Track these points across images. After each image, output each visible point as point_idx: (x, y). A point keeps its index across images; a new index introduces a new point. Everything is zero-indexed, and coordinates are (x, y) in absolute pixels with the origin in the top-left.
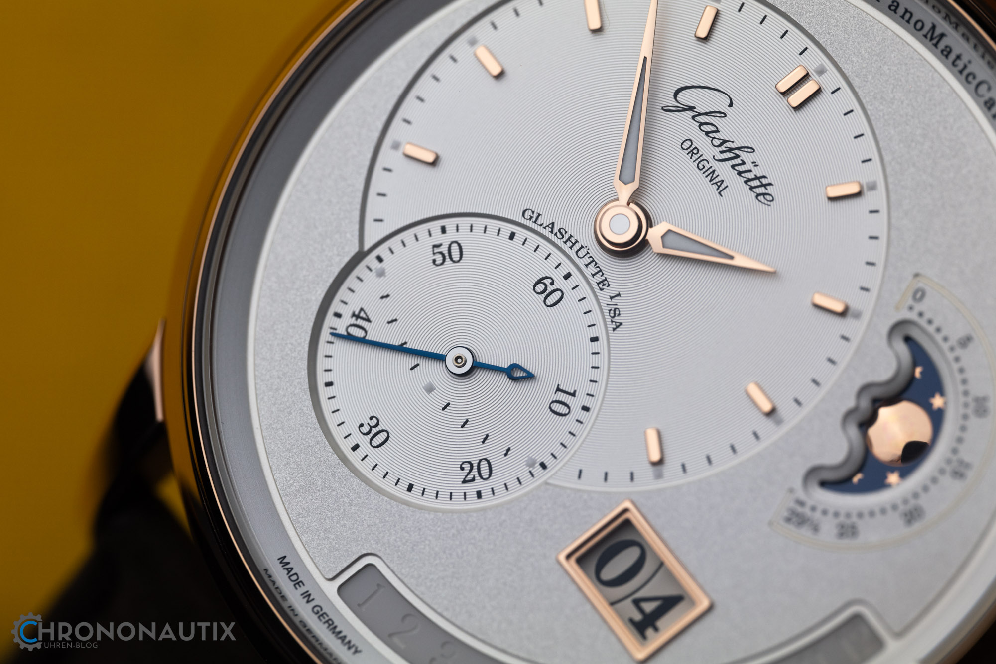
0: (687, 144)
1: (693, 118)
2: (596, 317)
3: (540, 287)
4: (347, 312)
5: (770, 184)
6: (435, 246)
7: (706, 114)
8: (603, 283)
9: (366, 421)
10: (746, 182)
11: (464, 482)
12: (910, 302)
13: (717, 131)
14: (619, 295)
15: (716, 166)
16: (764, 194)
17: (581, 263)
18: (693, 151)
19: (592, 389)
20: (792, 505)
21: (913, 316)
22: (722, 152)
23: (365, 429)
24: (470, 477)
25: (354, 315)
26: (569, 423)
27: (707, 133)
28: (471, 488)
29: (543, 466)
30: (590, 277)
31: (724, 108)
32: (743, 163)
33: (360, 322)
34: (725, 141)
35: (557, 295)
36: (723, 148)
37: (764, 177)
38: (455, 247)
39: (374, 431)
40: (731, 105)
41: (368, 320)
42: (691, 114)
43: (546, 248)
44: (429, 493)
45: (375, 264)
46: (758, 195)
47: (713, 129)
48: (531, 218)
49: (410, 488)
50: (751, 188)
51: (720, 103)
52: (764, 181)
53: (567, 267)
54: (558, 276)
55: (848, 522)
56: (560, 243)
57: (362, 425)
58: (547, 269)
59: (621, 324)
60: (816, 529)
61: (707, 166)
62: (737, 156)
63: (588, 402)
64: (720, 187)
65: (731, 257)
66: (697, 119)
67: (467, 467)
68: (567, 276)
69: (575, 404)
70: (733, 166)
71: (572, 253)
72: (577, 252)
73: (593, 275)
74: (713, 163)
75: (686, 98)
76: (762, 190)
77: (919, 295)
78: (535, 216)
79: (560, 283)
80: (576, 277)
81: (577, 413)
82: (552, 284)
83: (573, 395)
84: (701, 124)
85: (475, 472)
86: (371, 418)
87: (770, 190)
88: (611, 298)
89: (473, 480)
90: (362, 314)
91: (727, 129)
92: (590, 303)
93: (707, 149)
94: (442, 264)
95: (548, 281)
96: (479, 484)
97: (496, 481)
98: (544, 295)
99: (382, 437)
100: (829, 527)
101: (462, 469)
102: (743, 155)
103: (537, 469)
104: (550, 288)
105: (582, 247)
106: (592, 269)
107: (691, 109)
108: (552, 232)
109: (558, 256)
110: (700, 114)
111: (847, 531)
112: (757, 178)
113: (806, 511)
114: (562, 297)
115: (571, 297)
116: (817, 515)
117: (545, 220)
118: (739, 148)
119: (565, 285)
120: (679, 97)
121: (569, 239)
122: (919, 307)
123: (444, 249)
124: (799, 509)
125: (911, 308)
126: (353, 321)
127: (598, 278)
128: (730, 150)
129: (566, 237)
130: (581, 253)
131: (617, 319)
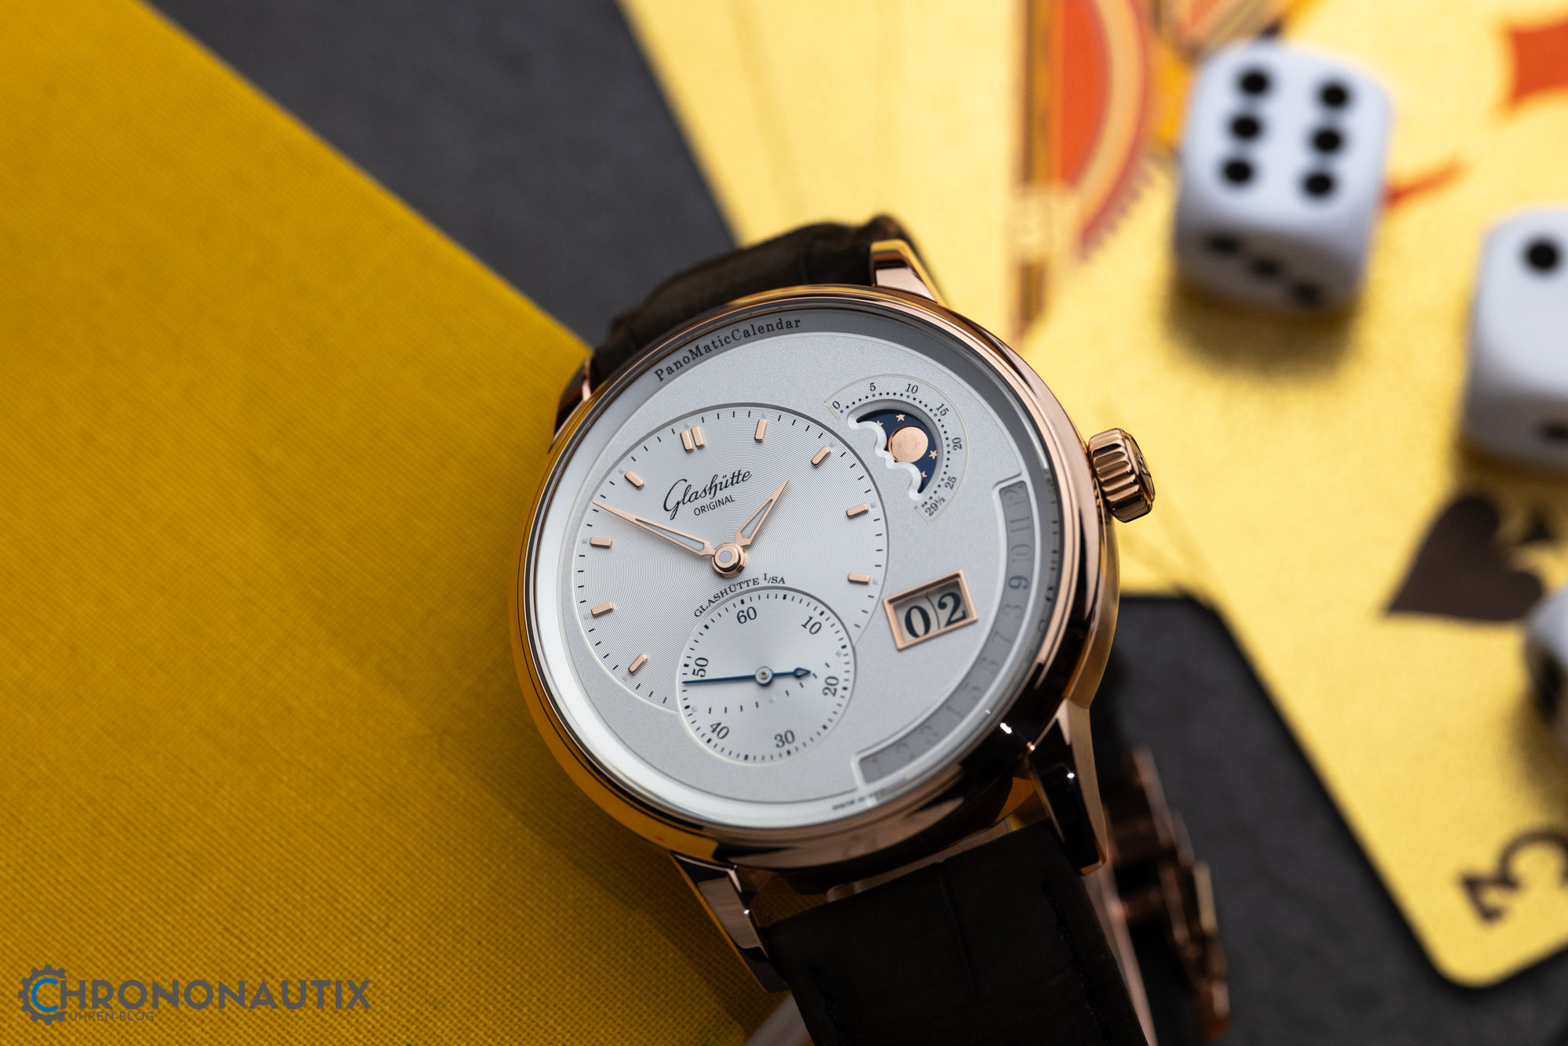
0: (697, 512)
1: (684, 504)
2: (772, 593)
3: (742, 619)
4: (709, 735)
5: (739, 471)
6: (694, 673)
7: (685, 496)
8: (755, 581)
9: (776, 742)
10: (732, 485)
11: (834, 694)
12: (838, 411)
13: (697, 492)
14: (765, 575)
15: (716, 498)
16: (744, 476)
17: (738, 590)
18: (702, 509)
19: (812, 606)
20: (923, 510)
21: (847, 411)
22: (710, 493)
23: (781, 744)
24: (833, 691)
25: (713, 731)
26: (826, 625)
27: (696, 498)
28: (840, 692)
29: (844, 647)
30: (749, 588)
31: (687, 484)
32: (721, 483)
33: (718, 729)
34: (705, 490)
35: (751, 611)
36: (708, 492)
37: (734, 473)
38: (699, 662)
39: (784, 739)
40: (686, 481)
41: (719, 724)
42: (681, 505)
43: (721, 610)
44: (833, 717)
45: (689, 711)
46: (743, 480)
47: (695, 494)
48: (701, 612)
49: (825, 727)
50: (737, 482)
51: (683, 486)
52: (736, 474)
53: (737, 601)
54: (740, 607)
55: (946, 481)
56: (722, 599)
57: (778, 746)
58: (734, 612)
59: (782, 578)
60: (943, 500)
61: (714, 503)
62: (716, 485)
63: (819, 611)
64: (729, 500)
65: (772, 500)
66: (685, 501)
67: (826, 691)
68: (742, 602)
69: (817, 618)
70: (721, 489)
71: (731, 594)
72: (731, 591)
73: (748, 586)
74: (713, 500)
75: (671, 505)
76: (741, 477)
77: (837, 406)
78: (700, 609)
79: (744, 608)
80: (746, 597)
81: (822, 619)
82: (743, 612)
83: (811, 618)
84: (689, 500)
85: (831, 688)
86: (776, 738)
87: (742, 473)
88: (765, 579)
89: (835, 690)
90: (714, 727)
91: (698, 486)
92: (763, 593)
93: (705, 501)
94: (705, 671)
95: (741, 614)
96: (839, 687)
97: (841, 677)
98: (748, 618)
99: (789, 736)
100: (944, 492)
101: (826, 694)
102: (717, 482)
103: (844, 651)
104: (745, 614)
105: (730, 588)
106: (744, 586)
107: (678, 503)
108: (714, 602)
109: (729, 605)
110: (683, 500)
111: (951, 483)
112: (734, 476)
113: (930, 502)
114: (753, 609)
115: (755, 604)
116: (935, 497)
117: (705, 604)
118: (712, 483)
119: (748, 604)
120: (668, 508)
121: (722, 594)
122: (843, 407)
123: (698, 668)
124: (928, 506)
125: (842, 412)
126: (716, 733)
127: (751, 584)
128: (711, 488)
129: (720, 595)
130: (733, 588)
131: (778, 580)
